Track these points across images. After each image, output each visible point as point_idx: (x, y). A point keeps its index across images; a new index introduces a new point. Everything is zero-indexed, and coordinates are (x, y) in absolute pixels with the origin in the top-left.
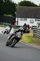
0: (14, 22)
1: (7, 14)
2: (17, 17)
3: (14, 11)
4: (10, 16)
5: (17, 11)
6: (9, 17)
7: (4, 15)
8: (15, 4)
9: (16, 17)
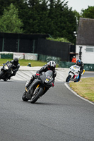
0: (72, 55)
1: (55, 37)
2: (78, 44)
3: (72, 29)
4: (63, 40)
5: (79, 29)
6: (61, 42)
7: (49, 38)
8: (76, 13)
9: (77, 42)
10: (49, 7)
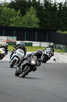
10: (58, 9)
